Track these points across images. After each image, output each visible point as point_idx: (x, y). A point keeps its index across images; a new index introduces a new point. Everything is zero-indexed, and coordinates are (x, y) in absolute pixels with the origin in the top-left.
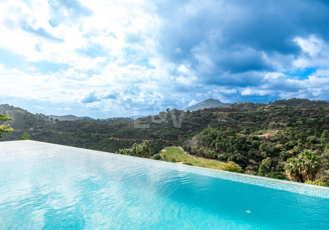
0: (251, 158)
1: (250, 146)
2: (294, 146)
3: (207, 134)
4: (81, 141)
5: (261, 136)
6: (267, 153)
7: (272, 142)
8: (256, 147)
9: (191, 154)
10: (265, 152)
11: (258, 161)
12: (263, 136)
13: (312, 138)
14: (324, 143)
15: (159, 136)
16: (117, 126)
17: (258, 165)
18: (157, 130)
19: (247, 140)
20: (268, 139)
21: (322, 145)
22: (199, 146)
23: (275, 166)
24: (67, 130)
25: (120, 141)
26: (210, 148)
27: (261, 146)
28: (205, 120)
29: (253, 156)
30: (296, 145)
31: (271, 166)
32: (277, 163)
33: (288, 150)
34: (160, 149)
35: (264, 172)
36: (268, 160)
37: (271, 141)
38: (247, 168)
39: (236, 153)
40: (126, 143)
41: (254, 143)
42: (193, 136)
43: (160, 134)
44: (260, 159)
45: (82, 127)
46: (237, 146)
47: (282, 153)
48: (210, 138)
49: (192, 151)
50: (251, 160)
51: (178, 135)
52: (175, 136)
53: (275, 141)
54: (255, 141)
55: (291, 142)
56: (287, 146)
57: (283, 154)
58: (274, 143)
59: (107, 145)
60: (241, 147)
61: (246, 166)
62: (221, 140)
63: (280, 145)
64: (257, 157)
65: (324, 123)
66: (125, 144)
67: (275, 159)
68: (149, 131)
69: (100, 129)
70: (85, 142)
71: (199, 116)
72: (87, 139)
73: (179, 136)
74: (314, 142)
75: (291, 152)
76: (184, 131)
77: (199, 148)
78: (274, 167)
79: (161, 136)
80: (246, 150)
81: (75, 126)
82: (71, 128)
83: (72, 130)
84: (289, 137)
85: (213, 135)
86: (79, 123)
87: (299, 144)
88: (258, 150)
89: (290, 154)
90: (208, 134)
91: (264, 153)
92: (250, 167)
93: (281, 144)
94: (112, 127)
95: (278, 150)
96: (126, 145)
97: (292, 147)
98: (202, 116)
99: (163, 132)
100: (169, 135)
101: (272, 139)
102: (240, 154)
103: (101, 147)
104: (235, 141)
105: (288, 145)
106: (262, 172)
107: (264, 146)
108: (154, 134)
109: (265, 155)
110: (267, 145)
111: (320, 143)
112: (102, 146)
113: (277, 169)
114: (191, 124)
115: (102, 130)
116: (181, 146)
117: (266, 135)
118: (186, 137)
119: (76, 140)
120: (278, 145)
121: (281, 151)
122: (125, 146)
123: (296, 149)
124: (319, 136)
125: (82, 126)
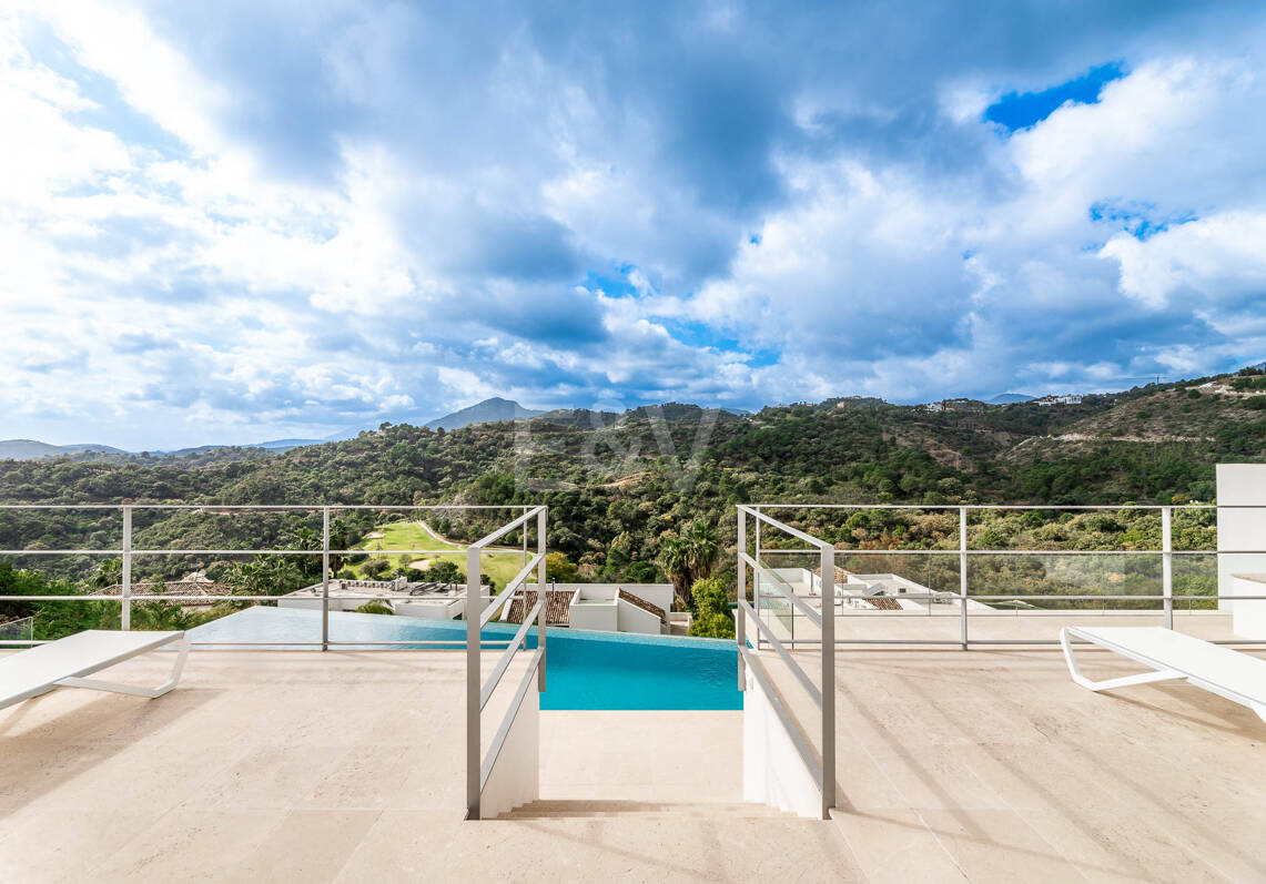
0: (592, 536)
1: (587, 509)
2: (672, 504)
3: (490, 488)
4: (81, 525)
5: (610, 485)
6: (624, 522)
7: (633, 497)
8: (601, 510)
9: (452, 537)
10: (619, 521)
11: (604, 542)
12: (614, 485)
13: (706, 485)
14: (724, 495)
15: (359, 496)
16: (218, 473)
17: (604, 550)
18: (353, 480)
19: (583, 497)
20: (626, 493)
21: (720, 498)
22: (472, 517)
23: (638, 550)
24: (12, 493)
25: (234, 517)
26: (498, 520)
27: (610, 508)
28: (484, 451)
29: (596, 531)
30: (677, 501)
31: (632, 549)
32: (641, 541)
33: (662, 512)
34: (365, 532)
35: (617, 565)
36: (624, 537)
37: (630, 495)
38: (582, 559)
39: (559, 528)
40: (253, 521)
41: (597, 503)
42: (456, 492)
43: (361, 490)
44: (609, 535)
45: (81, 481)
46: (559, 512)
47: (651, 521)
48: (499, 497)
49: (454, 529)
50: (590, 542)
51: (413, 491)
52: (404, 493)
53: (639, 495)
54: (599, 497)
55: (668, 496)
56: (661, 504)
57: (652, 524)
58: (636, 501)
59: (186, 532)
60: (569, 512)
61: (581, 555)
62: (523, 499)
63: (647, 503)
64: (604, 533)
65: (725, 454)
66: (252, 526)
67: (638, 534)
68: (330, 485)
69: (155, 485)
70: (96, 529)
71: (470, 442)
72: (104, 519)
73: (417, 494)
74: (710, 493)
75: (667, 516)
76: (429, 480)
77: (470, 523)
78: (636, 550)
79: (366, 495)
80: (581, 518)
81: (54, 477)
82: (31, 486)
83: (39, 492)
84: (664, 485)
85: (505, 488)
86: (67, 470)
87: (682, 499)
88: (606, 517)
89: (665, 521)
90: (494, 488)
91: (616, 524)
92: (588, 556)
93: (649, 500)
94: (202, 477)
95: (645, 515)
96: (256, 528)
97: (669, 507)
98: (478, 443)
99: (372, 484)
100: (388, 494)
101: (632, 492)
102: (566, 530)
103: (161, 538)
104: (557, 501)
105: (663, 500)
106: (613, 564)
107: (616, 508)
108: (347, 491)
109: (620, 527)
110: (622, 504)
111: (718, 495)
112: (168, 537)
113: (642, 555)
114: (447, 463)
115: (161, 488)
116: (424, 519)
117: (620, 484)
118: (437, 496)
119: (57, 522)
120: (644, 505)
121: (649, 516)
122: (251, 530)
123: (677, 509)
124: (715, 481)
125: (84, 476)
